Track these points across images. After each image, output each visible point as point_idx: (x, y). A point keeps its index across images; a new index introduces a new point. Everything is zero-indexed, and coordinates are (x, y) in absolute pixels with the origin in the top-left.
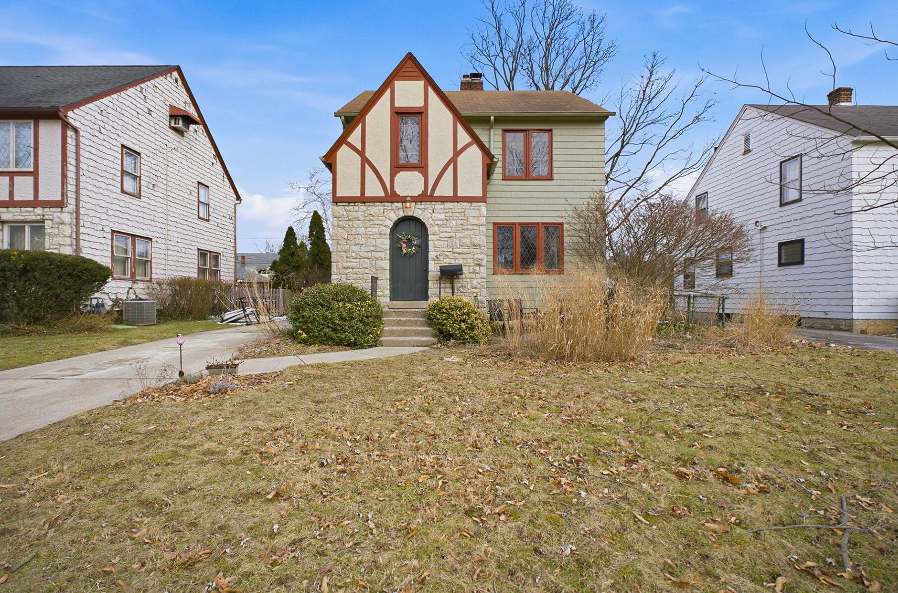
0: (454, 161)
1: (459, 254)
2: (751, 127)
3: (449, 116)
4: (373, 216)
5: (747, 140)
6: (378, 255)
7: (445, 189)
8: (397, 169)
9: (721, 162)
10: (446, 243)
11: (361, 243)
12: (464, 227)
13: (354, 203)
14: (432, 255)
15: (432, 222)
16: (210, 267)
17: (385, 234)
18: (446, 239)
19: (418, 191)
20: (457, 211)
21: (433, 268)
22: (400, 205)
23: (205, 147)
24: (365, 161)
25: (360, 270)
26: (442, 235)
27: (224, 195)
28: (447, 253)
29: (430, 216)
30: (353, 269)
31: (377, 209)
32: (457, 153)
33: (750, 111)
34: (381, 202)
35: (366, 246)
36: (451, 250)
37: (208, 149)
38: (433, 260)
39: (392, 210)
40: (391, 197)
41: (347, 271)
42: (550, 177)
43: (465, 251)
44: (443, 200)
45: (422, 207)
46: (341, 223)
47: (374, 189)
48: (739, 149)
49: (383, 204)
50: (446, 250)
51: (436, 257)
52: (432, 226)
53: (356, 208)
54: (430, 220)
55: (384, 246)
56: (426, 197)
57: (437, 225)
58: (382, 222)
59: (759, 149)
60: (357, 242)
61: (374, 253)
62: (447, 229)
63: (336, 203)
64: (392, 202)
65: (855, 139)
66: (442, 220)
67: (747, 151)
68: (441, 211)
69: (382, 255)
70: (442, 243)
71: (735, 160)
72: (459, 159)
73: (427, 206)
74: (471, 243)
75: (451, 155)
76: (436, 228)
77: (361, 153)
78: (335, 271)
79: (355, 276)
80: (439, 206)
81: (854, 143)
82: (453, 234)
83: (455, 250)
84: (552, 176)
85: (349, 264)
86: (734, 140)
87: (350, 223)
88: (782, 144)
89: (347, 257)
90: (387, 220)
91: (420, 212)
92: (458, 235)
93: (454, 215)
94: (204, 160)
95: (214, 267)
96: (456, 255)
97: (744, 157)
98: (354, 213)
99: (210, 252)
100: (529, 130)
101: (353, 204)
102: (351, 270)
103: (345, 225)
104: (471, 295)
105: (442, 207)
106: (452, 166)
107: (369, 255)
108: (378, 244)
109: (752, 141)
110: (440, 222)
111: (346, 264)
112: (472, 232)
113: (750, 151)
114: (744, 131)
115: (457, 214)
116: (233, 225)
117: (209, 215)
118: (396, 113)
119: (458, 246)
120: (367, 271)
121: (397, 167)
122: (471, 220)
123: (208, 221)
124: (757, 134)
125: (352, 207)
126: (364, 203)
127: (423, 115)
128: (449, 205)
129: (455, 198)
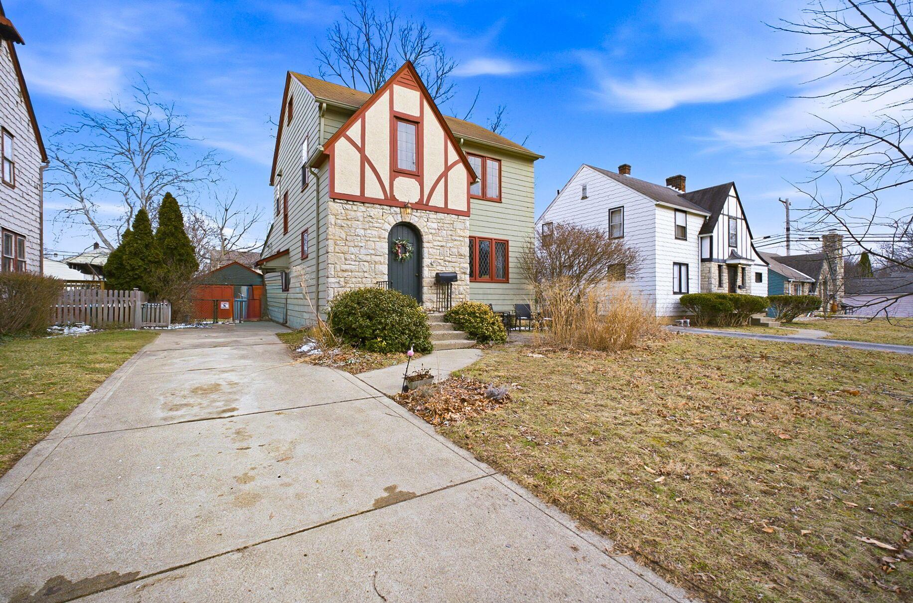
0: (445, 175)
1: (449, 262)
2: (588, 180)
3: (441, 132)
4: (372, 218)
5: (584, 189)
6: (377, 258)
7: (437, 200)
8: (396, 174)
9: (564, 202)
10: (438, 251)
11: (360, 245)
12: (453, 238)
13: (353, 201)
14: (426, 261)
15: (427, 230)
16: (16, 257)
17: (384, 238)
18: (439, 248)
19: (414, 198)
20: (448, 222)
21: (428, 275)
22: (398, 210)
23: (8, 75)
24: (364, 159)
25: (359, 274)
26: (436, 243)
27: (29, 152)
28: (439, 261)
29: (425, 224)
30: (352, 272)
31: (376, 211)
32: (448, 168)
33: (587, 169)
34: (380, 205)
35: (365, 248)
36: (442, 258)
37: (12, 80)
38: (428, 266)
39: (391, 214)
40: (390, 201)
41: (346, 274)
42: (499, 200)
43: (454, 260)
44: (437, 210)
45: (418, 214)
46: (339, 221)
47: (373, 191)
48: (578, 194)
49: (381, 207)
50: (438, 258)
51: (431, 264)
52: (427, 234)
53: (355, 208)
54: (426, 228)
55: (383, 250)
56: (422, 205)
57: (431, 233)
58: (381, 225)
59: (593, 197)
60: (356, 244)
61: (373, 257)
62: (440, 239)
63: (334, 199)
64: (391, 206)
65: (658, 203)
66: (435, 229)
67: (584, 198)
68: (434, 221)
69: (381, 259)
70: (435, 251)
71: (575, 202)
72: (449, 173)
73: (423, 214)
74: (458, 252)
75: (442, 169)
76: (430, 236)
77: (361, 150)
78: (333, 273)
79: (354, 280)
80: (432, 215)
81: (657, 205)
82: (444, 244)
83: (447, 258)
84: (501, 200)
85: (348, 267)
86: (574, 188)
87: (349, 223)
88: (610, 197)
89: (346, 259)
90: (386, 224)
91: (416, 219)
92: (449, 245)
93: (445, 225)
94: (8, 95)
95: (20, 256)
96: (447, 263)
97: (582, 201)
98: (353, 213)
99: (16, 234)
100: (485, 157)
101: (351, 203)
102: (350, 273)
103: (343, 225)
104: (458, 300)
105: (435, 216)
106: (443, 179)
107: (368, 258)
108: (377, 247)
109: (588, 191)
110: (433, 231)
111: (345, 267)
112: (459, 243)
113: (587, 197)
114: (583, 182)
115: (448, 225)
116: (38, 197)
117: (14, 180)
118: (395, 116)
119: (449, 255)
120: (366, 275)
121: (396, 172)
122: (459, 231)
123: (13, 187)
124: (592, 186)
125: (350, 206)
126: (363, 203)
127: (419, 125)
128: (441, 216)
129: (446, 210)
